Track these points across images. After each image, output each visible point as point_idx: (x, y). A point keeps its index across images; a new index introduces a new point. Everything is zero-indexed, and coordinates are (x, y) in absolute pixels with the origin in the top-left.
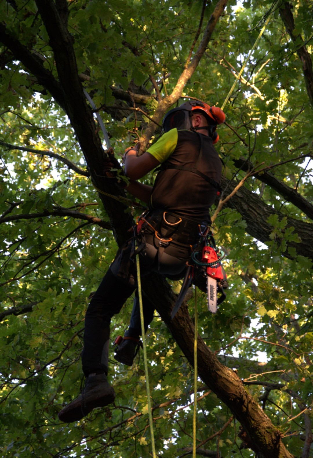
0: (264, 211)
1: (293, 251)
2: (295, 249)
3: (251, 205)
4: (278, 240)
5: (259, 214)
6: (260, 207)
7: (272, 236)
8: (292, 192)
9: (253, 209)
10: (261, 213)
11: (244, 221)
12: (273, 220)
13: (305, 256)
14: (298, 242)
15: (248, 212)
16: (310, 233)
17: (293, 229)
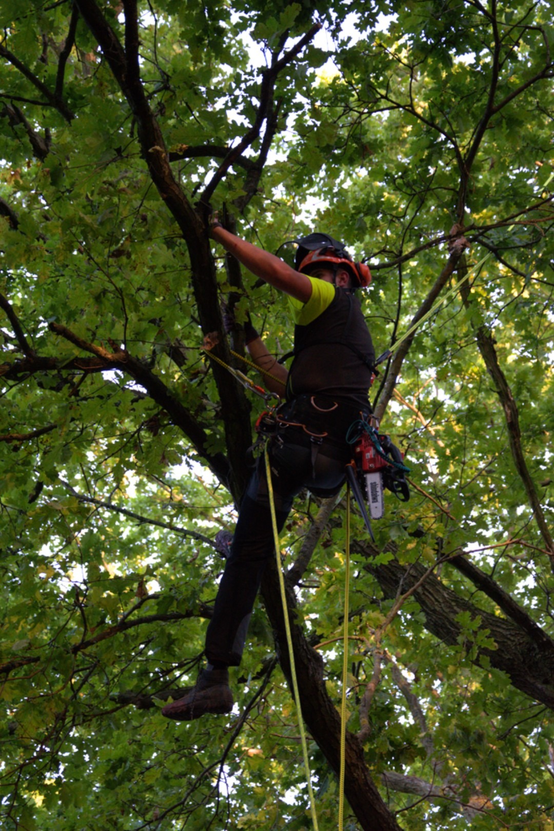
0: (444, 597)
1: (485, 660)
2: (488, 659)
3: (427, 587)
4: (469, 646)
5: (437, 600)
6: (438, 591)
7: (460, 639)
8: (486, 579)
9: (430, 593)
10: (440, 600)
11: (423, 614)
12: (463, 617)
13: (501, 669)
14: (493, 649)
15: (423, 597)
16: (505, 633)
17: (488, 632)
